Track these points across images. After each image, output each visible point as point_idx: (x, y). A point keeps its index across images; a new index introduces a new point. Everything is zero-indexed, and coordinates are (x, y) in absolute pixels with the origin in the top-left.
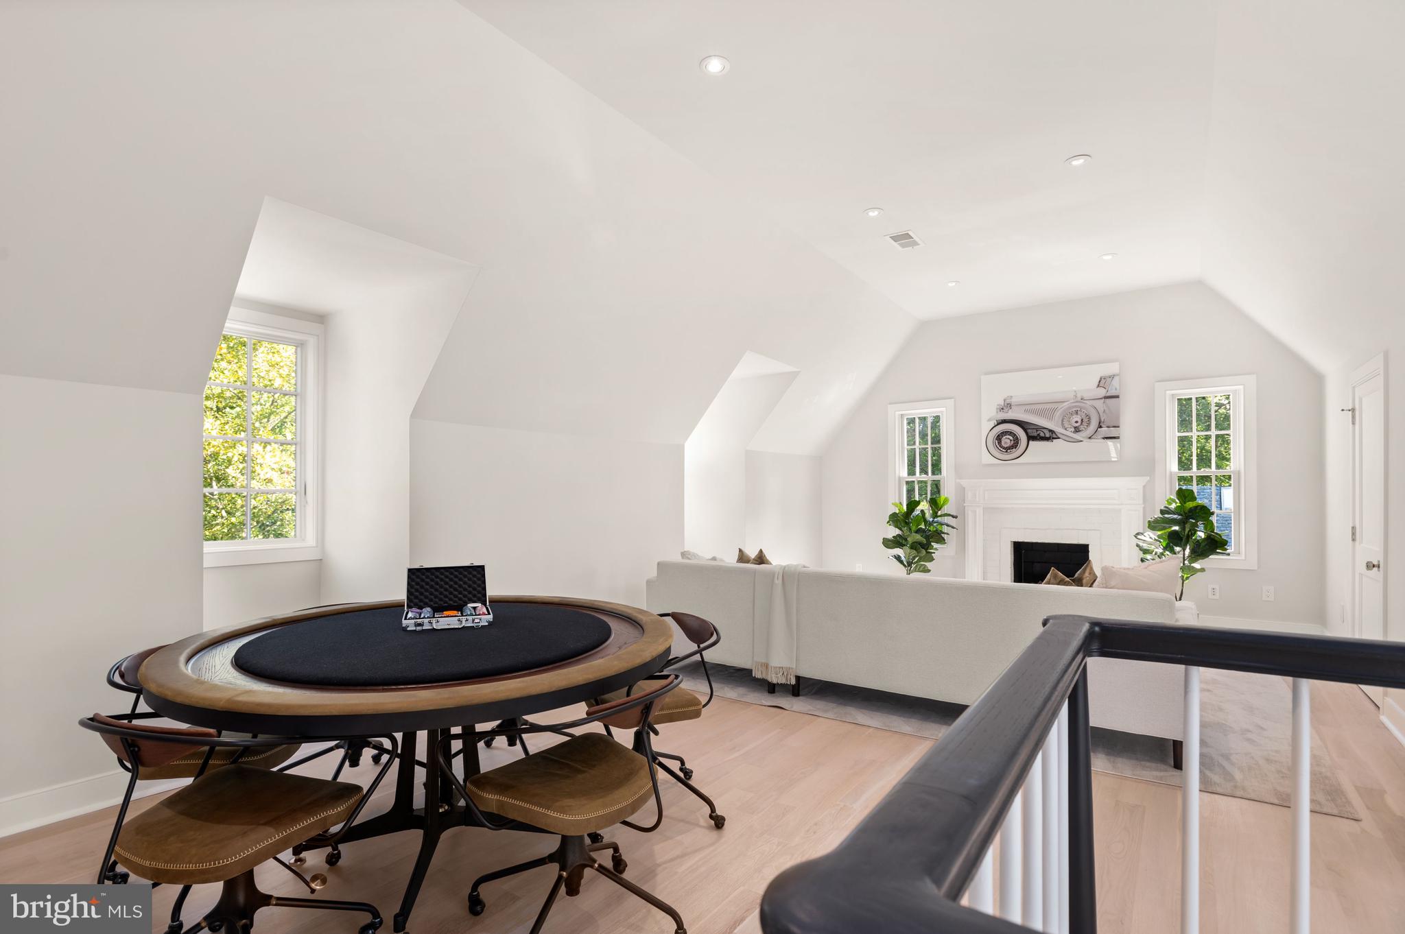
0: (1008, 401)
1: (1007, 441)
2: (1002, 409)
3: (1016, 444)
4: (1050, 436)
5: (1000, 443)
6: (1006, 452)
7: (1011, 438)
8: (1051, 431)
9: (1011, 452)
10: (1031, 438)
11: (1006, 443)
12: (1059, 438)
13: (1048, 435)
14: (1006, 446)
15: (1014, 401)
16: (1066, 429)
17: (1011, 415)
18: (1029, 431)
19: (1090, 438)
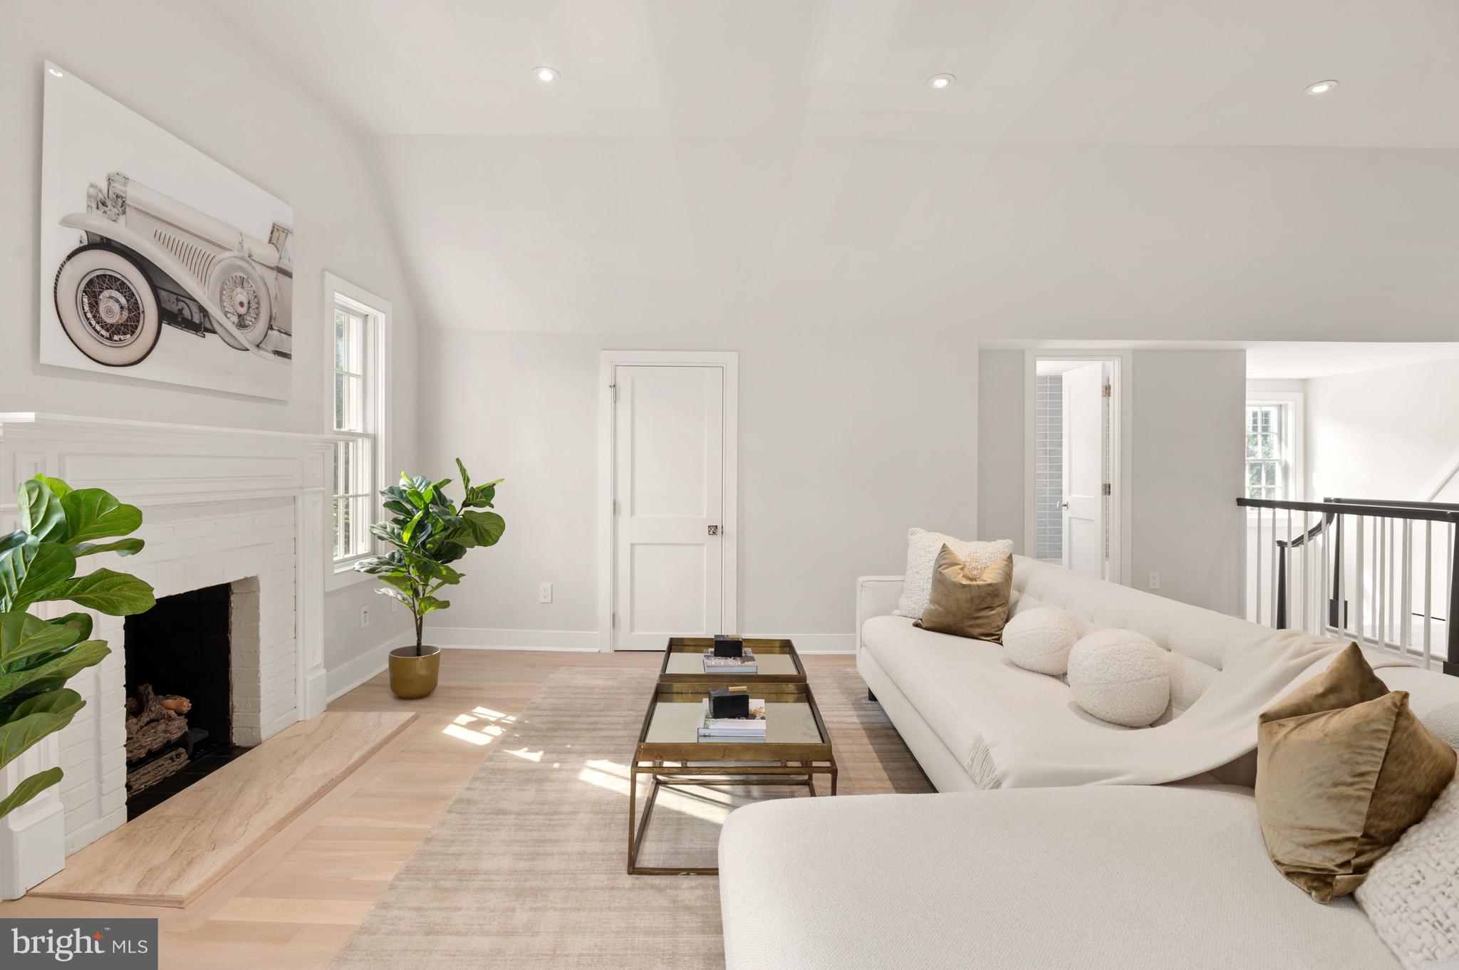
0: (118, 187)
1: (111, 306)
2: (104, 204)
3: (130, 326)
4: (198, 324)
5: (94, 305)
6: (110, 339)
7: (123, 301)
8: (202, 310)
9: (120, 345)
10: (167, 316)
11: (109, 311)
12: (214, 332)
13: (196, 319)
14: (109, 321)
15: (132, 193)
16: (226, 313)
17: (120, 231)
18: (163, 294)
19: (258, 346)
